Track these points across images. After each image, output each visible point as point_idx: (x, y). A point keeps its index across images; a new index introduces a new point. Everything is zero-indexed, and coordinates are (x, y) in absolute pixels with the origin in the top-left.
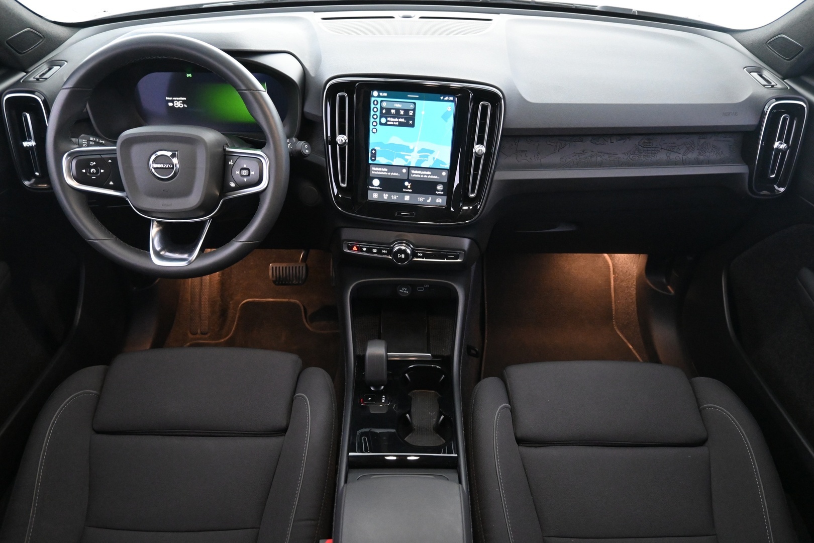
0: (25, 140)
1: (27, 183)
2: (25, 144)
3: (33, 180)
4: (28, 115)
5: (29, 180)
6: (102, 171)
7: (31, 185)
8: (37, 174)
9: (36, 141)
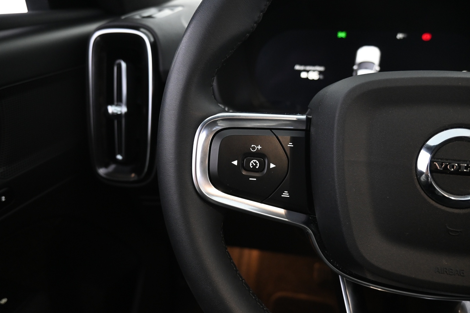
0: (112, 104)
1: (102, 171)
2: (111, 109)
3: (112, 167)
4: (124, 65)
5: (106, 166)
6: (272, 166)
7: (108, 174)
8: (119, 157)
9: (128, 106)
